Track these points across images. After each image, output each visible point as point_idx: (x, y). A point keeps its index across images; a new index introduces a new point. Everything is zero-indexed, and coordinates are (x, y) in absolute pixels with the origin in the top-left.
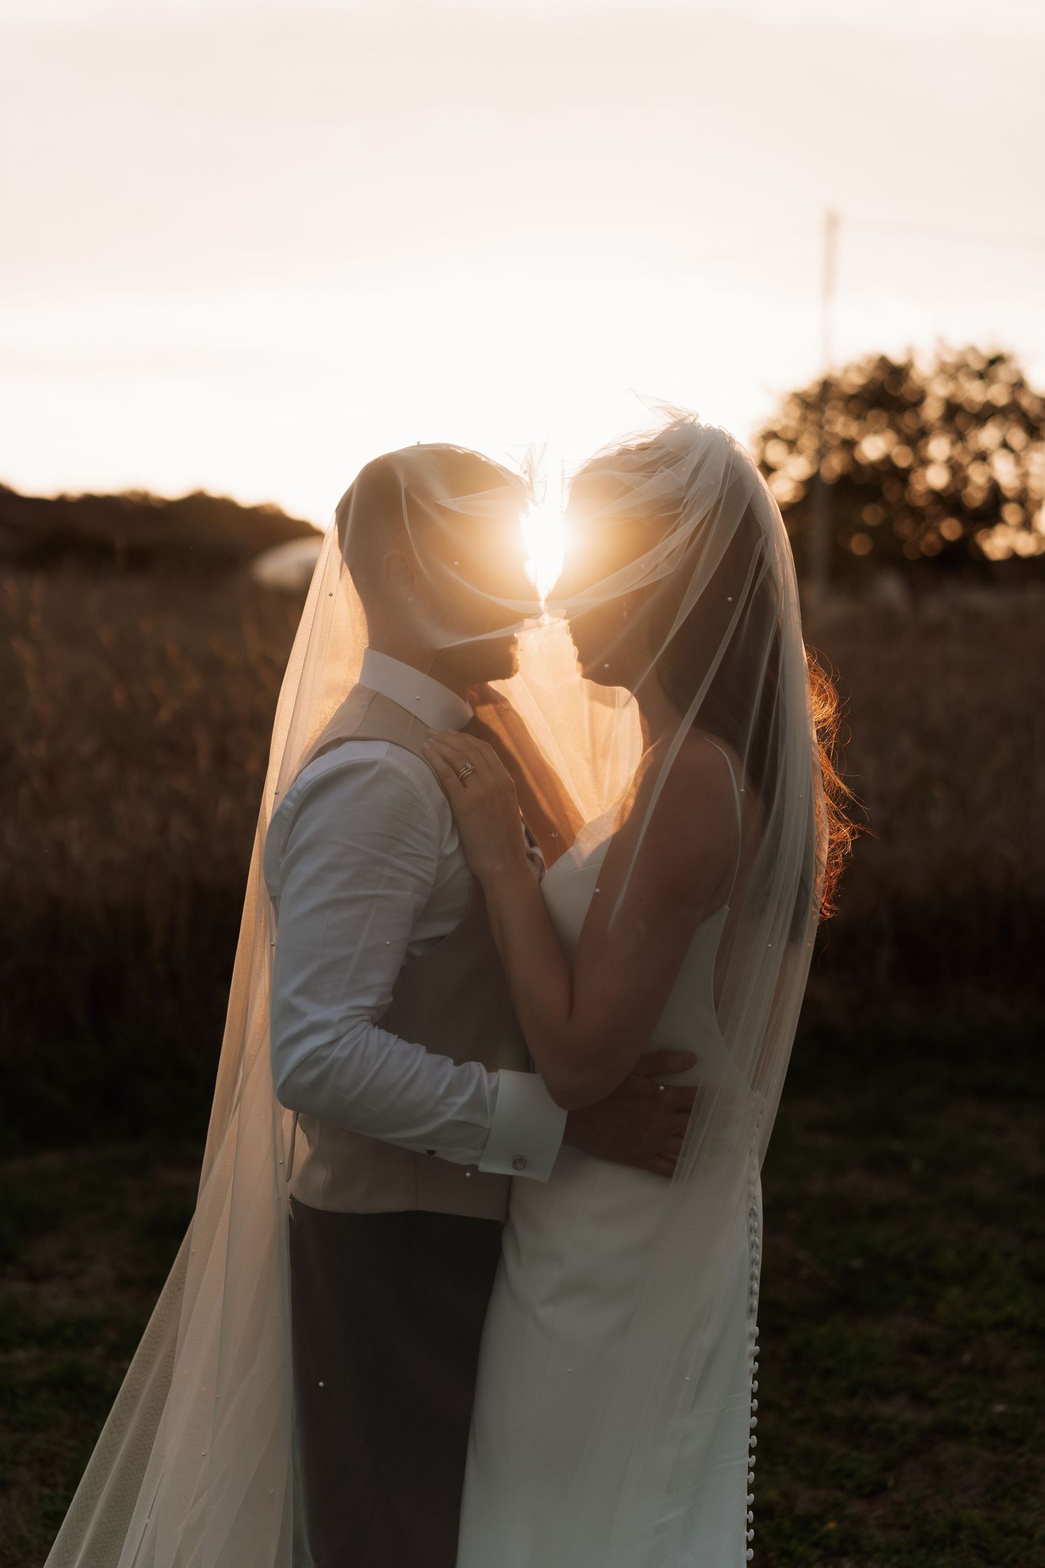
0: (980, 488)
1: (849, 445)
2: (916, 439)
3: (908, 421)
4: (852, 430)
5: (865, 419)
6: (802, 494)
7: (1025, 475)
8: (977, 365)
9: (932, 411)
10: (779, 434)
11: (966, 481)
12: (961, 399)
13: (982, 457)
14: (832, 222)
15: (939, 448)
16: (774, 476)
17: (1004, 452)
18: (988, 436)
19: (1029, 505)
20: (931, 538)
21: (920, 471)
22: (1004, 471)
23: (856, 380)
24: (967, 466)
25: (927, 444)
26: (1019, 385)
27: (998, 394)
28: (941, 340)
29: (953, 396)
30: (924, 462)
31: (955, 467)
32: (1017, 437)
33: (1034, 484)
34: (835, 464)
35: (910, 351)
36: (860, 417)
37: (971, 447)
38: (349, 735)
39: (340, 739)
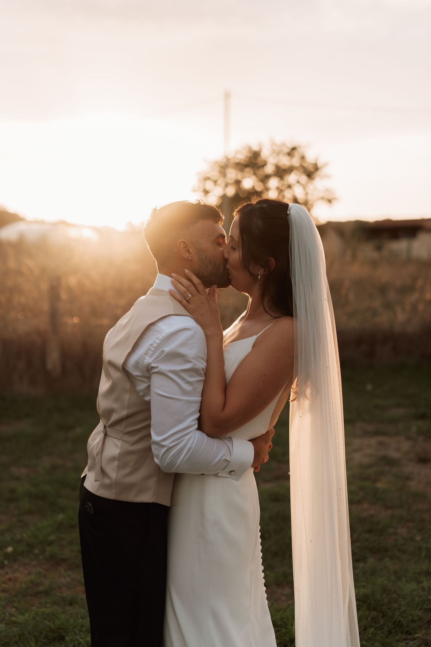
0: (289, 199)
1: (238, 182)
2: (265, 179)
3: (260, 172)
4: (239, 176)
5: (244, 172)
6: (220, 202)
7: (307, 194)
8: (287, 150)
9: (269, 169)
10: (211, 178)
11: (283, 196)
12: (280, 164)
13: (290, 187)
14: (227, 96)
15: (273, 183)
16: (209, 195)
17: (298, 184)
18: (292, 178)
19: (309, 206)
21: (266, 193)
22: (299, 192)
24: (284, 190)
25: (269, 181)
26: (303, 158)
27: (295, 162)
28: (273, 144)
29: (277, 163)
30: (267, 189)
31: (280, 191)
32: (304, 178)
33: (310, 197)
34: (231, 191)
35: (260, 145)
36: (242, 170)
37: (285, 183)
38: (173, 313)
39: (170, 315)
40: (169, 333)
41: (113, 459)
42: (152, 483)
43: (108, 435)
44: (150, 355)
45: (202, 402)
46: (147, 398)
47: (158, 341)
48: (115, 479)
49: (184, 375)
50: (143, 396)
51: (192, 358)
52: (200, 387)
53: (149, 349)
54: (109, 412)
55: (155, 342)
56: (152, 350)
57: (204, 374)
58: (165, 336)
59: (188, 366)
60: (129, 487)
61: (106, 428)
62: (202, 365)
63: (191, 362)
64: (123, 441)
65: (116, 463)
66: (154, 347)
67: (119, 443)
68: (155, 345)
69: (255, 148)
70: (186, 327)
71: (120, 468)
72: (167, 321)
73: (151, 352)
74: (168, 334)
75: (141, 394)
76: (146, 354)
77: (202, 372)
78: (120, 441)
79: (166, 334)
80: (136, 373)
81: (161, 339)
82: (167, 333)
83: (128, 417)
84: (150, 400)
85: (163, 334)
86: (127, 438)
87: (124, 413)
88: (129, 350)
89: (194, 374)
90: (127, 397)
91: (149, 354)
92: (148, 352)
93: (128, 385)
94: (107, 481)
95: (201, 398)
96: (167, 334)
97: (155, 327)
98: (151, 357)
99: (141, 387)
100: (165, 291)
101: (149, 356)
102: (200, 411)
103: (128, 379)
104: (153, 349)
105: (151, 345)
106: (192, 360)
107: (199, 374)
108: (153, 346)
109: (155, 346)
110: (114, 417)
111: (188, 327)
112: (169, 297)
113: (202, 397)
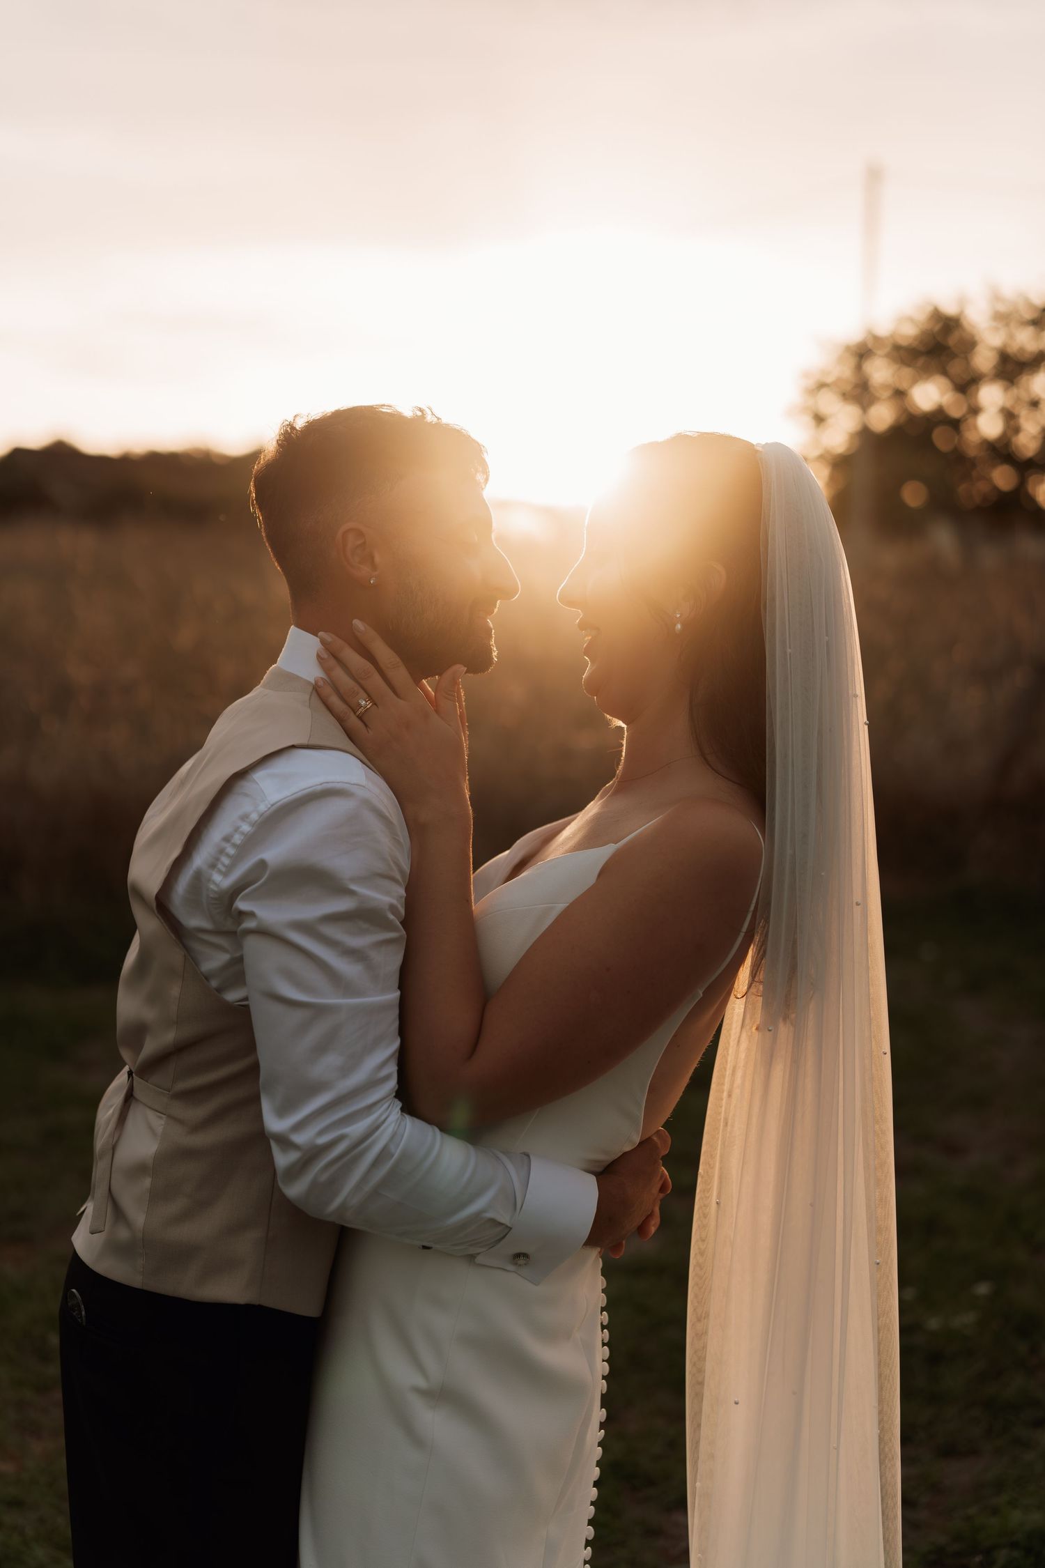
0: (1032, 436)
1: (900, 394)
2: (966, 385)
3: (956, 367)
4: (904, 380)
5: (915, 368)
8: (1030, 314)
9: (984, 360)
10: (831, 384)
11: (1017, 430)
12: (1013, 348)
13: (1035, 404)
14: (874, 176)
15: (991, 396)
16: (826, 426)
20: (982, 487)
21: (971, 420)
23: (909, 332)
24: (1021, 414)
25: (978, 390)
28: (996, 297)
29: (1005, 346)
30: (976, 410)
31: (1009, 416)
34: (883, 416)
35: (962, 299)
36: (910, 363)
37: (1025, 396)
38: (304, 741)
39: (293, 747)
40: (279, 804)
41: (139, 1170)
42: (246, 1245)
43: (137, 1100)
44: (223, 869)
45: (403, 1004)
46: (232, 996)
47: (246, 828)
48: (143, 1229)
49: (331, 931)
50: (219, 990)
51: (353, 880)
52: (391, 961)
53: (222, 851)
54: (139, 1032)
55: (237, 829)
56: (228, 855)
57: (401, 923)
58: (266, 811)
59: (342, 905)
60: (180, 1255)
61: (133, 1078)
62: (389, 897)
63: (352, 893)
64: (170, 1117)
65: (147, 1182)
66: (234, 845)
67: (159, 1123)
68: (237, 839)
69: (950, 309)
70: (329, 786)
71: (157, 1197)
72: (281, 766)
73: (226, 861)
74: (274, 808)
75: (214, 983)
76: (213, 866)
77: (391, 917)
78: (161, 1118)
79: (269, 806)
80: (193, 921)
81: (256, 822)
82: (272, 803)
83: (179, 1049)
84: (246, 999)
85: (262, 808)
86: (178, 1109)
87: (169, 1037)
88: (176, 853)
89: (365, 926)
90: (175, 991)
91: (220, 866)
92: (218, 859)
93: (176, 956)
94: (123, 1234)
95: (398, 993)
96: (272, 805)
97: (246, 786)
98: (225, 875)
99: (214, 961)
100: (301, 678)
101: (220, 872)
102: (402, 1032)
103: (174, 938)
104: (231, 851)
105: (227, 839)
106: (353, 887)
107: (383, 924)
108: (233, 841)
109: (238, 842)
110: (151, 1046)
111: (338, 786)
112: (307, 697)
113: (400, 987)
